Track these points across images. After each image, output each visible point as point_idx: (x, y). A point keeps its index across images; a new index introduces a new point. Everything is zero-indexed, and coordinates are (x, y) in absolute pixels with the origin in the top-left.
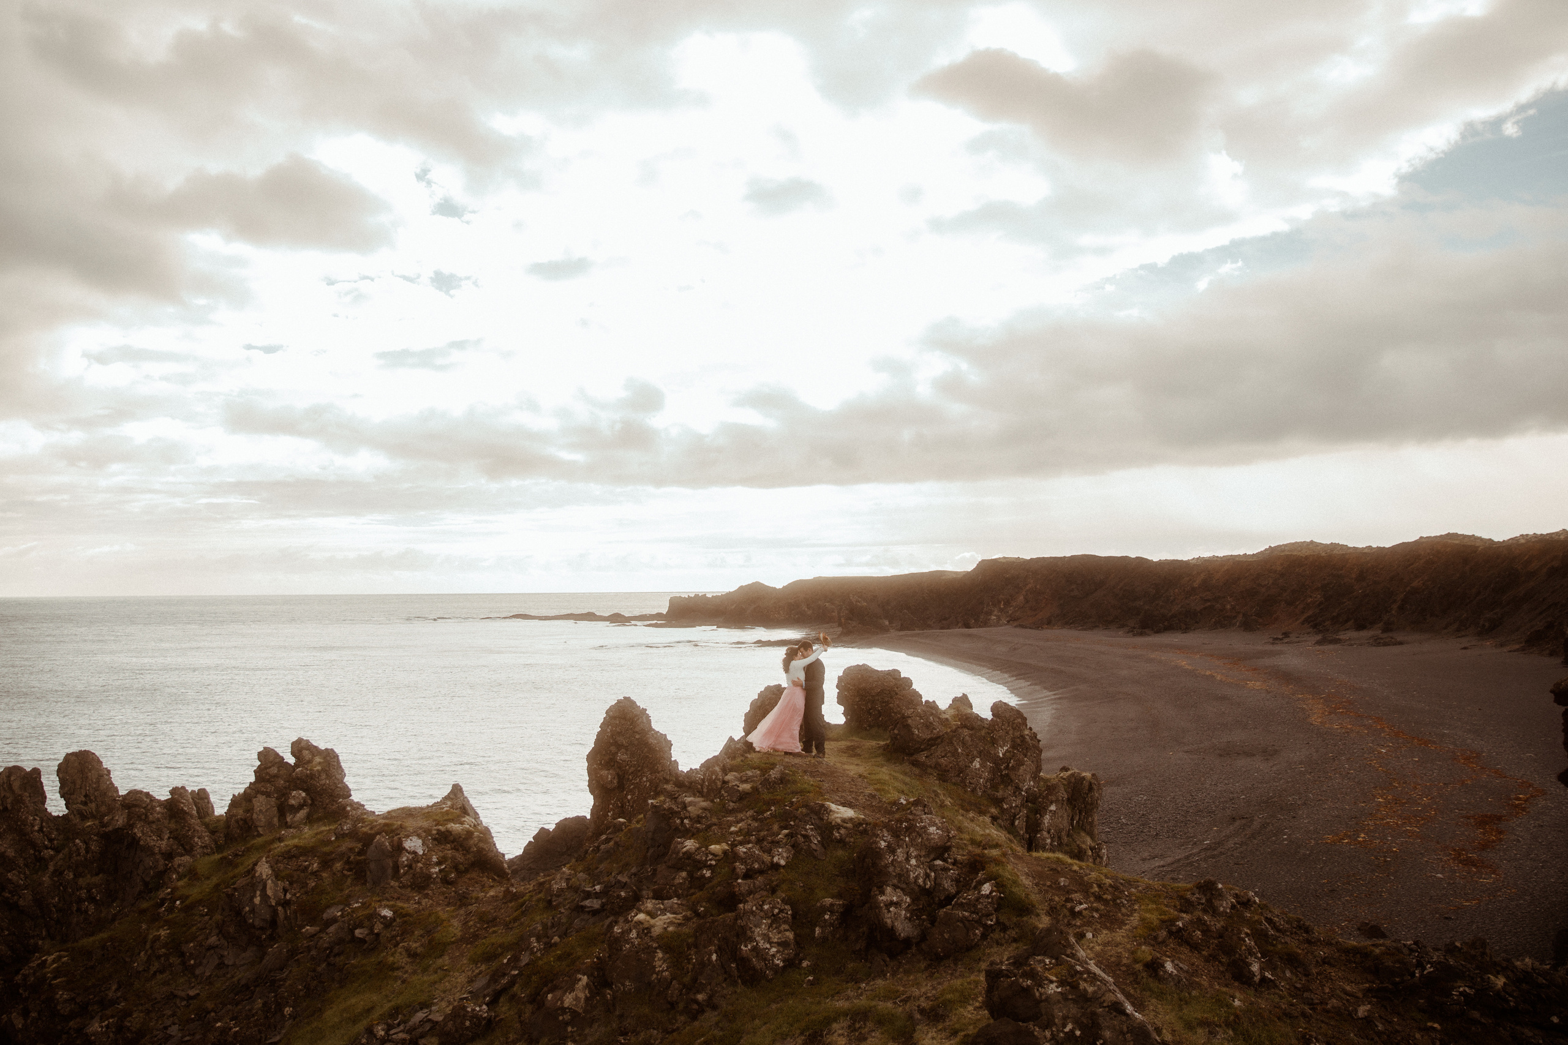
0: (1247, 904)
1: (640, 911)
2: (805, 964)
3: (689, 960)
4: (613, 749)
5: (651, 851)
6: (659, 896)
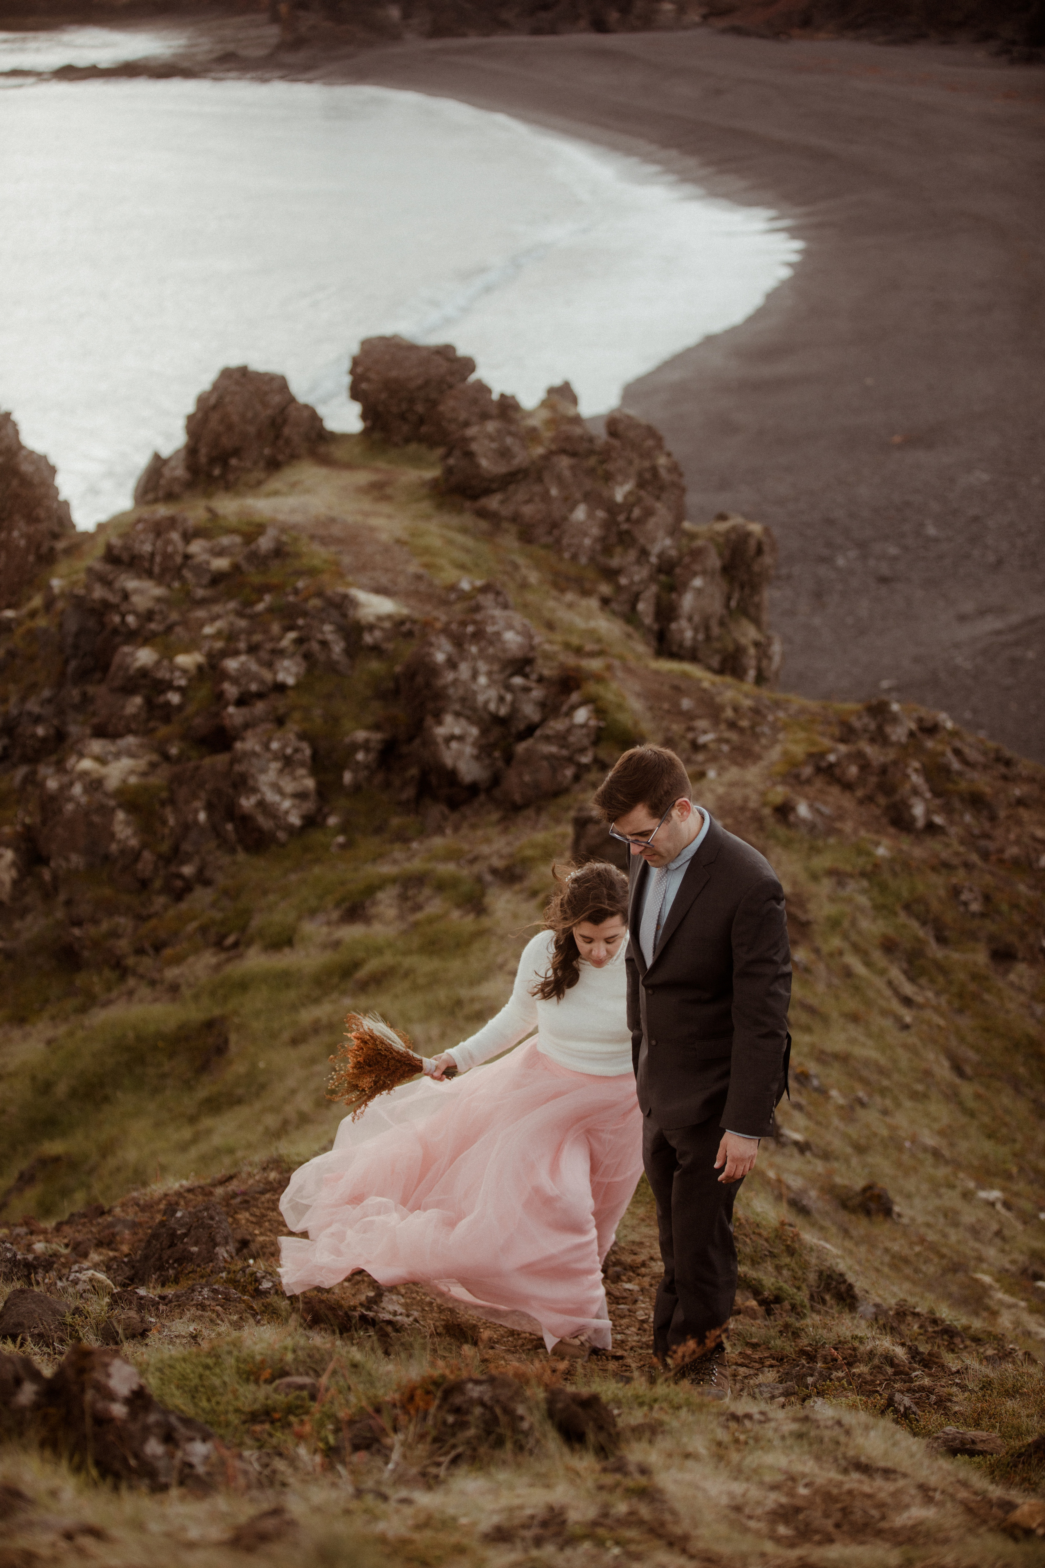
0: (931, 729)
1: (81, 756)
2: (332, 821)
3: (164, 823)
5: (73, 664)
6: (100, 732)
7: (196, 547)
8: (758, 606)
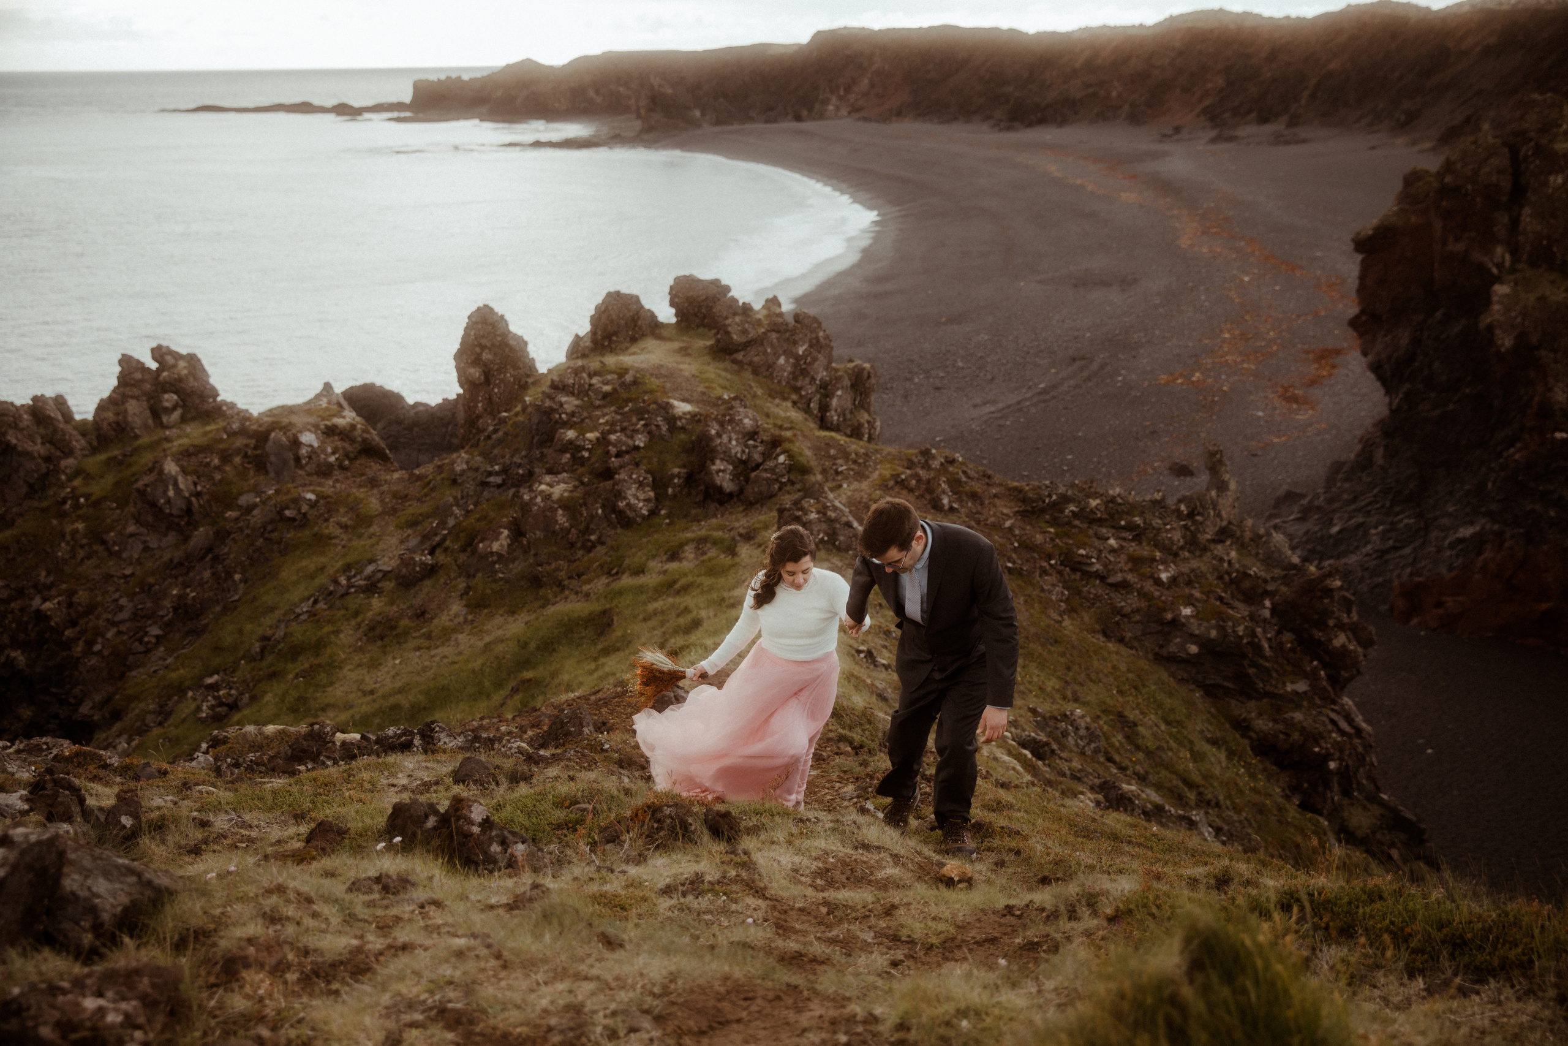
0: (952, 462)
1: (541, 483)
2: (663, 512)
3: (581, 515)
4: (478, 349)
5: (536, 438)
6: (550, 472)
7: (594, 381)
8: (869, 404)
